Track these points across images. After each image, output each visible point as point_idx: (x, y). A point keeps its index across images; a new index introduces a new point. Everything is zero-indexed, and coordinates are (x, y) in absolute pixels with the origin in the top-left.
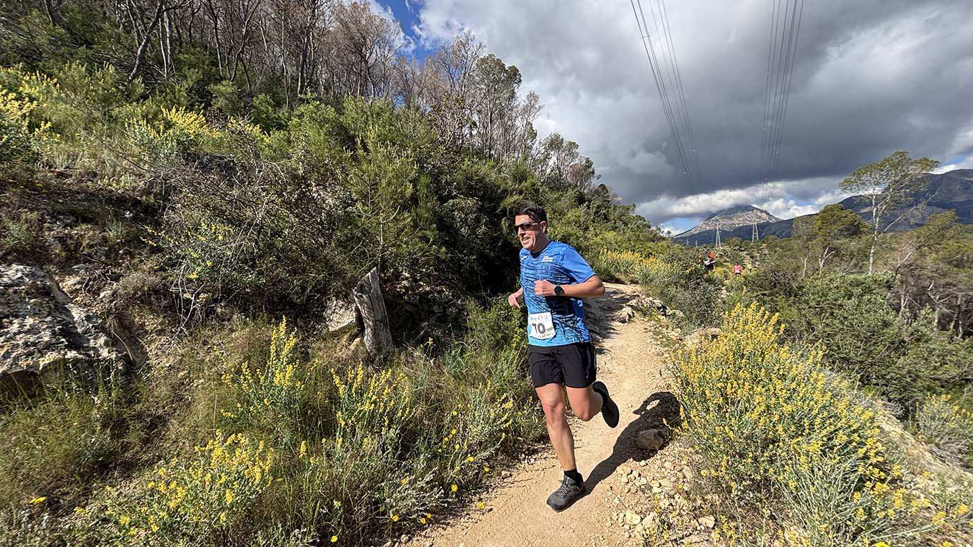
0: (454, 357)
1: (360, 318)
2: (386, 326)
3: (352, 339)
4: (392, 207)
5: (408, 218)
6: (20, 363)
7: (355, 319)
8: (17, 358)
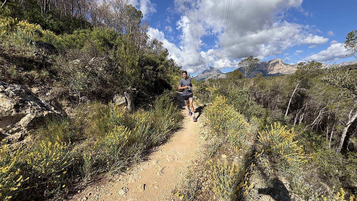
2: (133, 103)
6: (38, 114)
7: (125, 101)
8: (37, 113)
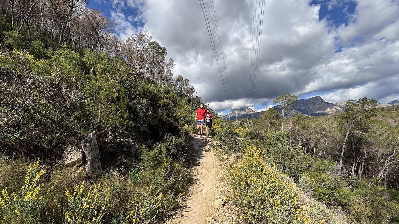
0: (134, 173)
1: (84, 157)
2: (98, 160)
3: (78, 167)
4: (106, 101)
5: (114, 107)
7: (80, 157)
